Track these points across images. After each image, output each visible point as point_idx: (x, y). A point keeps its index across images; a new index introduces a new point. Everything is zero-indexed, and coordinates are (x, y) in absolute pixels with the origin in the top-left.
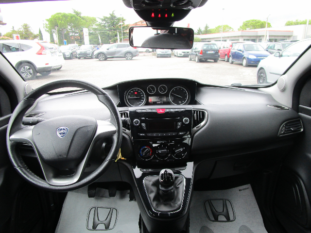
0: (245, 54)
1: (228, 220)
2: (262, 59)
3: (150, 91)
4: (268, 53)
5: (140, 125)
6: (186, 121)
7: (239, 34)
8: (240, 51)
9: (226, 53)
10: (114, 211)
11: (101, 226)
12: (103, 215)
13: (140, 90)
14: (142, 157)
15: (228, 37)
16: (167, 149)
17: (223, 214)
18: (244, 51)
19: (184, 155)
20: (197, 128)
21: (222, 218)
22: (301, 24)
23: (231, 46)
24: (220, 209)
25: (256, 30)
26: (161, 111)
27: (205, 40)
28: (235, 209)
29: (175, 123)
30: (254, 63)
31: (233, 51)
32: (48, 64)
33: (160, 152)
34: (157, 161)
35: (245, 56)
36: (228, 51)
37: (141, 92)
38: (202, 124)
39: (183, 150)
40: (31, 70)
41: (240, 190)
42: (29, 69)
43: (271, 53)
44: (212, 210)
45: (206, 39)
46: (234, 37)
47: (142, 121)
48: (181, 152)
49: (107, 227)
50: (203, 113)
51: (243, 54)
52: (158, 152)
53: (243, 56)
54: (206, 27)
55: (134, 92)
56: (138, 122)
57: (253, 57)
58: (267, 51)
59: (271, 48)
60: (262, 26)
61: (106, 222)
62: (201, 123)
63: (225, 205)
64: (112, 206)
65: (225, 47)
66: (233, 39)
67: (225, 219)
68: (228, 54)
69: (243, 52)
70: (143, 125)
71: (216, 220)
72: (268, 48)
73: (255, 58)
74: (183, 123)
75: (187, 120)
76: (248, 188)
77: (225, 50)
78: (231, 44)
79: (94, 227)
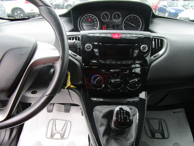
0: (168, 9)
1: (163, 137)
2: (180, 13)
3: (104, 18)
4: (184, 9)
5: (93, 50)
6: (144, 48)
8: (165, 6)
9: (154, 8)
10: (69, 123)
11: (58, 136)
12: (60, 126)
13: (93, 17)
14: (94, 85)
16: (120, 79)
17: (159, 131)
18: (168, 6)
19: (138, 86)
20: (154, 57)
21: (158, 135)
23: (158, 3)
24: (156, 127)
26: (116, 36)
28: (169, 129)
29: (131, 50)
30: (173, 15)
31: (159, 6)
32: (32, 10)
33: (113, 81)
34: (109, 90)
35: (167, 10)
36: (156, 6)
37: (95, 18)
38: (161, 53)
39: (138, 80)
40: (22, 14)
41: (174, 113)
42: (20, 13)
43: (186, 9)
44: (149, 128)
47: (95, 47)
48: (136, 83)
49: (62, 137)
50: (162, 41)
51: (166, 9)
52: (111, 82)
53: (166, 10)
55: (88, 19)
56: (90, 47)
57: (173, 11)
58: (183, 7)
59: (186, 5)
61: (62, 132)
62: (158, 52)
63: (160, 124)
64: (68, 119)
65: (154, 3)
67: (161, 137)
68: (156, 8)
69: (166, 7)
70: (96, 50)
71: (153, 136)
72: (184, 5)
73: (174, 11)
74: (140, 51)
75: (146, 47)
76: (181, 112)
77: (153, 6)
78: (158, 1)
79: (52, 136)
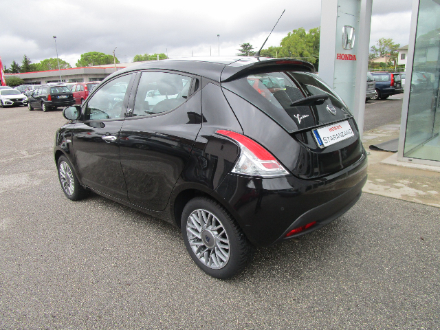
7: (82, 71)
15: (67, 76)
22: (151, 59)
25: (101, 66)
27: (29, 82)
45: (31, 79)
46: (75, 75)
54: (26, 62)
60: (108, 60)
66: (74, 78)
